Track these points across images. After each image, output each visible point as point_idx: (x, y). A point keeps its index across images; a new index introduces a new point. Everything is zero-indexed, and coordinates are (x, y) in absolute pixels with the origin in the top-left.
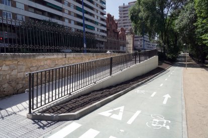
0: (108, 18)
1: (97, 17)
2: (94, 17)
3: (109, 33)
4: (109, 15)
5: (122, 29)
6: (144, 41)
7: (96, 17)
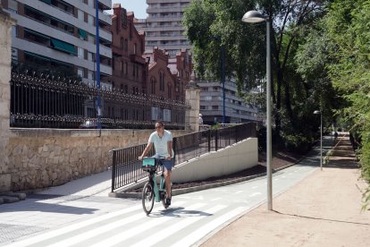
0: (116, 20)
1: (86, 15)
2: (76, 16)
3: (119, 66)
4: (120, 11)
5: (158, 54)
6: (225, 90)
7: (81, 15)
